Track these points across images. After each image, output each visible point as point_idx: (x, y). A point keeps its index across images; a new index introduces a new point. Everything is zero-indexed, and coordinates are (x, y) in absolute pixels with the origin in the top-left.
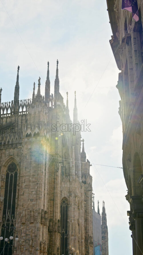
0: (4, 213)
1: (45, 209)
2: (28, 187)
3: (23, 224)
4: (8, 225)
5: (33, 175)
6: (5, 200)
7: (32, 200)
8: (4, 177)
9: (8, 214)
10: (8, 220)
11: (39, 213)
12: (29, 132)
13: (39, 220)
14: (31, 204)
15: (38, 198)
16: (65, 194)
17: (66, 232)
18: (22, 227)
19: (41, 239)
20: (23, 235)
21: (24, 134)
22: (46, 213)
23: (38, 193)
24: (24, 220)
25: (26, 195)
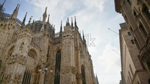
0: (56, 71)
1: (74, 66)
2: (65, 57)
3: (63, 73)
4: (57, 76)
5: (67, 52)
6: (56, 65)
7: (67, 62)
8: (56, 55)
9: (57, 71)
10: (57, 74)
11: (71, 68)
12: (64, 35)
13: (71, 71)
14: (67, 64)
15: (70, 61)
16: (83, 63)
17: (85, 80)
18: (63, 75)
19: (72, 80)
20: (64, 79)
21: (63, 36)
22: (74, 68)
23: (69, 59)
24: (63, 72)
25: (64, 60)
